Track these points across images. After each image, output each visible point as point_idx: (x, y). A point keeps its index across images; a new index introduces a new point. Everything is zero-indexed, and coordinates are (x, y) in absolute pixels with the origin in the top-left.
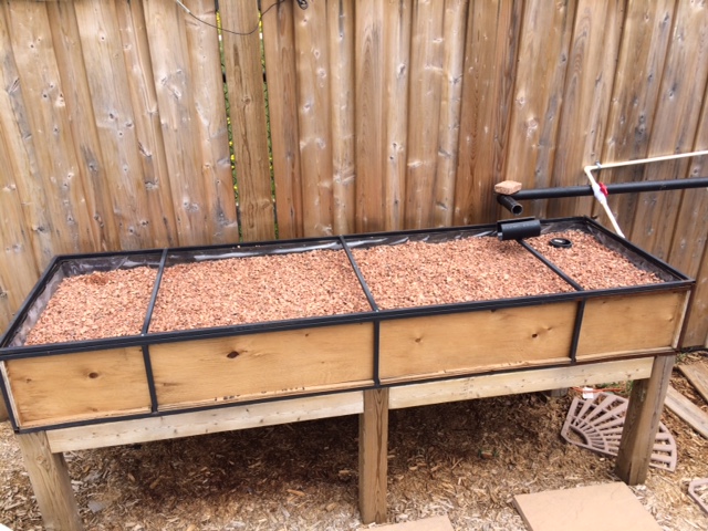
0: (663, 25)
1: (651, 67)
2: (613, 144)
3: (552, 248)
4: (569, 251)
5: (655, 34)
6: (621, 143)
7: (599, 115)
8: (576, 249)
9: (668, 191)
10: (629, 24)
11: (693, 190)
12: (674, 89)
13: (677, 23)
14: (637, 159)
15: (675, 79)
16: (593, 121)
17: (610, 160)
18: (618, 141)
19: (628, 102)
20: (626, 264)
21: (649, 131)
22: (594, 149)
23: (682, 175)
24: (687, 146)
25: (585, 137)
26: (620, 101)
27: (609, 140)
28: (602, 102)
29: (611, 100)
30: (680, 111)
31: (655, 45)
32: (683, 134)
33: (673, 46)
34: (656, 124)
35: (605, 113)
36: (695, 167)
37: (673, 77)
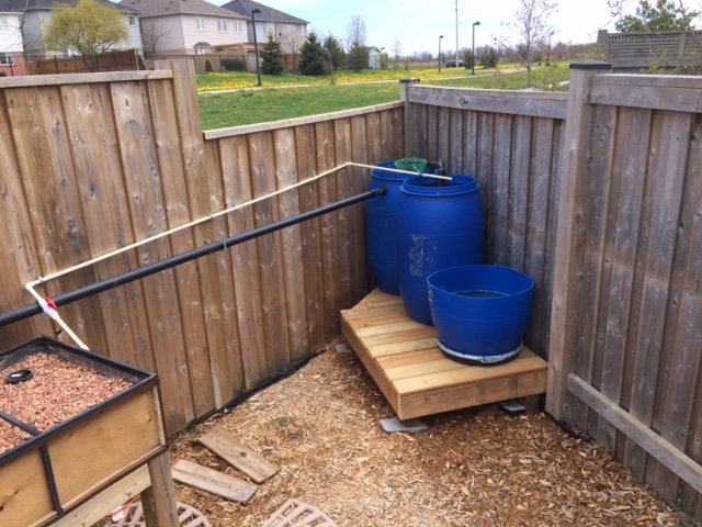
0: (57, 131)
1: (60, 171)
2: (49, 254)
3: (10, 387)
4: (30, 384)
5: (52, 141)
6: (57, 252)
7: (20, 228)
8: (38, 379)
9: (127, 285)
10: (17, 134)
11: (150, 276)
12: (93, 188)
13: (70, 127)
14: (81, 262)
15: (90, 179)
16: (16, 235)
17: (52, 271)
18: (54, 250)
19: (49, 210)
20: (94, 377)
21: (83, 233)
22: (29, 264)
23: (134, 266)
24: (128, 238)
25: (13, 254)
26: (38, 210)
27: (43, 251)
28: (19, 215)
29: (28, 212)
30: (107, 208)
31: (56, 151)
32: (120, 229)
33: (75, 150)
34: (88, 225)
35: (27, 225)
36: (143, 256)
37: (86, 178)
